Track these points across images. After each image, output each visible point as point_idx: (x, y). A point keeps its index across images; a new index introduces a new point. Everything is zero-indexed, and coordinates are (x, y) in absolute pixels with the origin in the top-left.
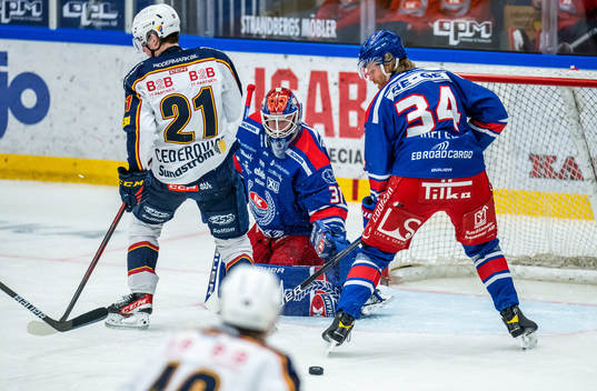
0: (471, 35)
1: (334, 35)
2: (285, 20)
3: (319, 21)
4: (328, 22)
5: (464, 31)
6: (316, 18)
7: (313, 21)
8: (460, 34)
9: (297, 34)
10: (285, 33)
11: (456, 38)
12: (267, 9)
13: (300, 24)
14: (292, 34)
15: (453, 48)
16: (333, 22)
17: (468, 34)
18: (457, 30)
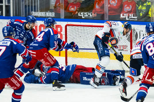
0: (87, 16)
1: (54, 16)
2: (42, 12)
3: (50, 13)
4: (53, 13)
5: (86, 15)
6: (49, 12)
7: (49, 13)
8: (85, 16)
9: (45, 16)
10: (42, 16)
11: (84, 16)
12: (40, 10)
13: (46, 13)
14: (44, 16)
15: (83, 19)
16: (54, 13)
17: (87, 15)
18: (84, 15)
